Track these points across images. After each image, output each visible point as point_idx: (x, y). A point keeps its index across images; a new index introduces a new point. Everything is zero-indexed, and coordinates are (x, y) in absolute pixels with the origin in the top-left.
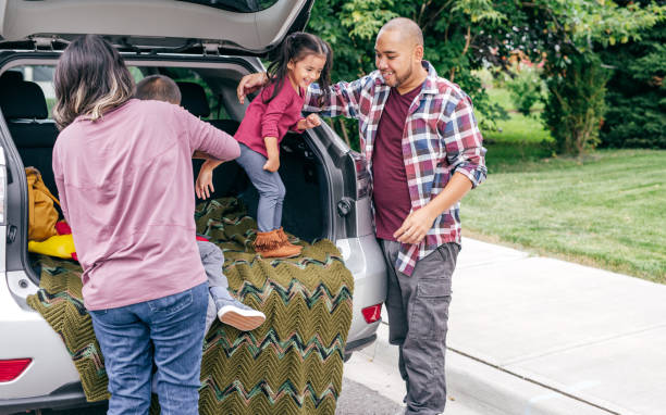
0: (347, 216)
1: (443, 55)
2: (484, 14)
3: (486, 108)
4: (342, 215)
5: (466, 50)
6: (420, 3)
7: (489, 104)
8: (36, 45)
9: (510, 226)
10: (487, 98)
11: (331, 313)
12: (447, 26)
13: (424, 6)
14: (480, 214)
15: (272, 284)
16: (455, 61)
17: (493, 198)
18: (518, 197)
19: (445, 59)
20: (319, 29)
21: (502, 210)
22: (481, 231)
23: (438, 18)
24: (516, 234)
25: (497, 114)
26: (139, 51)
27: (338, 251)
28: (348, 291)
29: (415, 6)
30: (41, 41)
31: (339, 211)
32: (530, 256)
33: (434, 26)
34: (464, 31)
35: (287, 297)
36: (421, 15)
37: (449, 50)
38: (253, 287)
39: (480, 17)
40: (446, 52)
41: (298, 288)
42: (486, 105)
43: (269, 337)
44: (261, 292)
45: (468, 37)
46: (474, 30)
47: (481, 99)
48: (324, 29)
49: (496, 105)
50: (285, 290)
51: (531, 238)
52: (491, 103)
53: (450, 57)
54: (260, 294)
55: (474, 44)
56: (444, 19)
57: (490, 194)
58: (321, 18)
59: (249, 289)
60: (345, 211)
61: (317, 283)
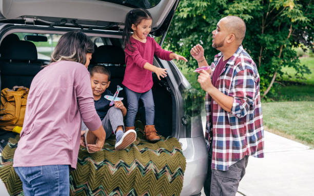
0: (186, 125)
1: (277, 38)
2: (298, 18)
3: (298, 67)
4: (184, 124)
5: (289, 37)
6: (266, 11)
7: (300, 65)
8: (25, 22)
9: (302, 131)
10: (299, 62)
11: (171, 182)
12: (280, 24)
13: (268, 13)
14: (287, 123)
15: (137, 163)
16: (283, 42)
17: (297, 115)
18: (310, 115)
19: (278, 41)
20: (211, 22)
21: (299, 122)
22: (286, 132)
23: (276, 19)
24: (304, 136)
25: (304, 70)
26: (82, 27)
27: (180, 145)
28: (182, 171)
29: (263, 13)
30: (28, 20)
31: (183, 122)
32: (310, 149)
33: (273, 23)
34: (289, 27)
35: (144, 172)
36: (266, 18)
37: (280, 36)
38: (125, 164)
39: (296, 20)
40: (278, 37)
41: (152, 167)
42: (298, 65)
43: (131, 193)
44: (129, 167)
45: (290, 30)
46: (294, 27)
47: (296, 62)
48: (213, 22)
49: (304, 66)
50: (144, 167)
51: (312, 138)
52: (301, 65)
53: (280, 40)
54: (128, 168)
55: (294, 34)
56: (278, 20)
57: (295, 112)
58: (212, 17)
59: (122, 164)
60: (185, 122)
61: (164, 165)
